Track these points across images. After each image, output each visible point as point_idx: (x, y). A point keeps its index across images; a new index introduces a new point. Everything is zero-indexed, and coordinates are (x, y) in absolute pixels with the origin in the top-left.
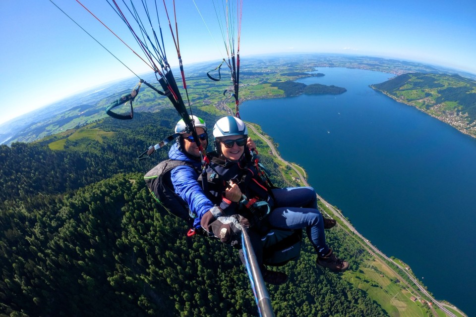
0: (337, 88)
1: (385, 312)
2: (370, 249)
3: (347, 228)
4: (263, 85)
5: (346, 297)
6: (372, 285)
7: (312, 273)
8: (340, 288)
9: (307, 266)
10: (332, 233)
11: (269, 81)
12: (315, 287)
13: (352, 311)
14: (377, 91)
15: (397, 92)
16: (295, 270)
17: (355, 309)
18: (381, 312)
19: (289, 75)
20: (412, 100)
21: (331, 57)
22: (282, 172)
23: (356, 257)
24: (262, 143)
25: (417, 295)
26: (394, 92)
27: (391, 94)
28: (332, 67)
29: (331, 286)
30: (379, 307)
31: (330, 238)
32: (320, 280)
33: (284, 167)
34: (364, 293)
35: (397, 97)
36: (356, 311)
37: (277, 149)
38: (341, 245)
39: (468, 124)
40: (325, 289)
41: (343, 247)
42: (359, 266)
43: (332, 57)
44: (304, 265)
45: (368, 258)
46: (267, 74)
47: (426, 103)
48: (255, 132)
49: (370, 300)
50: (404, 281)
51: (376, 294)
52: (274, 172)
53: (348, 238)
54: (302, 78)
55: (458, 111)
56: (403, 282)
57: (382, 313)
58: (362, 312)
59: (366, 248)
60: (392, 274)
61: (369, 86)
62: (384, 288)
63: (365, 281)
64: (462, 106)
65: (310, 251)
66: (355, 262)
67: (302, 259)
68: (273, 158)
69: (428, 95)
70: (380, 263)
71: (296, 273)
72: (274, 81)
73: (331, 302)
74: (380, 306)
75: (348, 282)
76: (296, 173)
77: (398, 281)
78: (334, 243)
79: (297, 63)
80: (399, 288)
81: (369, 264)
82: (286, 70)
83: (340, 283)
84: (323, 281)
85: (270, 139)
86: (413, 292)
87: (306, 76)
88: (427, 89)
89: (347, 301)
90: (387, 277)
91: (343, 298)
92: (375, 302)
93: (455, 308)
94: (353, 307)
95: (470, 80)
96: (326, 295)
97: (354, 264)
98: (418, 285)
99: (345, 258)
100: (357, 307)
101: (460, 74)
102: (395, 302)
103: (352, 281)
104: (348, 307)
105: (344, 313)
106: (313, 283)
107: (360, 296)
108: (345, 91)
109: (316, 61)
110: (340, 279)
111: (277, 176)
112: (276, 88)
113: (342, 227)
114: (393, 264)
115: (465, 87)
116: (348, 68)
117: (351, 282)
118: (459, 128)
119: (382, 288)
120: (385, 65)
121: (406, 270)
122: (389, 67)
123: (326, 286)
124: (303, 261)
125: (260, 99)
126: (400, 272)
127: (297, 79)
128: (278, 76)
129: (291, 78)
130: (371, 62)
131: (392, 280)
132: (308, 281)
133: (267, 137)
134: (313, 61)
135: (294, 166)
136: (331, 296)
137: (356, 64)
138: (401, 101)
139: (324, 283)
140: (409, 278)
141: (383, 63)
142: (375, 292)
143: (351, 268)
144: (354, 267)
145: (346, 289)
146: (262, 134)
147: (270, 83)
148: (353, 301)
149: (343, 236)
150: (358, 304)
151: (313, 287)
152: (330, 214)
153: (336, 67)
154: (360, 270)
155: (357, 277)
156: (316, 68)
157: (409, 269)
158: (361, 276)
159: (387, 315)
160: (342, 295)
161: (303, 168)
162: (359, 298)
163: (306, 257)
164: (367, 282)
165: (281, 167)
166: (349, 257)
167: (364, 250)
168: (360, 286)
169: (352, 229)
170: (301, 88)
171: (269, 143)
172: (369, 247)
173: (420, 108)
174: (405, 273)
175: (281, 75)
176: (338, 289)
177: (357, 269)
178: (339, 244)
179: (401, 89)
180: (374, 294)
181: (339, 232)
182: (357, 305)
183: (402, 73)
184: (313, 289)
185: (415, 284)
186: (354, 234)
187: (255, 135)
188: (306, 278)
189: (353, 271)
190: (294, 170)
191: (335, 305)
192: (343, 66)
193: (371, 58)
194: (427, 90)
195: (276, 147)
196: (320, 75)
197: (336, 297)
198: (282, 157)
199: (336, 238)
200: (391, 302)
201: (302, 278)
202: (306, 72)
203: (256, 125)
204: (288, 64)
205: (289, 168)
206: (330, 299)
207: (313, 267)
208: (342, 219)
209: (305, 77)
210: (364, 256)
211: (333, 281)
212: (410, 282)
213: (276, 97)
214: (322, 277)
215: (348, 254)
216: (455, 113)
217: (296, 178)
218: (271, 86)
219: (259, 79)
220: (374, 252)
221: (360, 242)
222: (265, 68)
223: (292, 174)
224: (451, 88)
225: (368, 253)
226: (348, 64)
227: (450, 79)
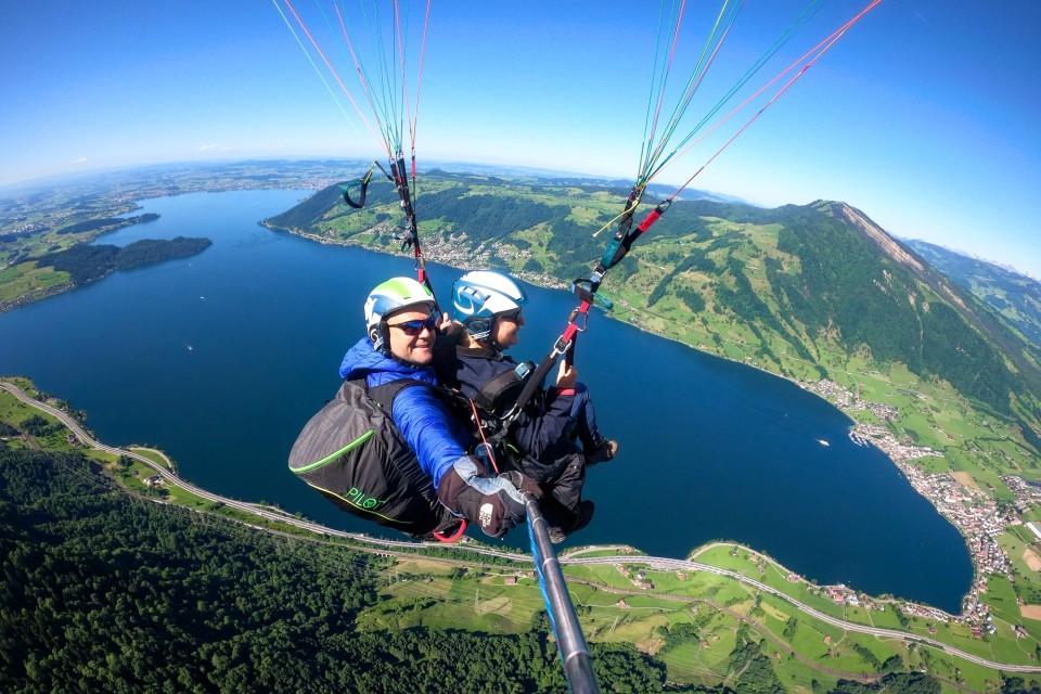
0: (190, 240)
1: (480, 634)
2: (376, 546)
3: (308, 533)
4: (20, 268)
5: (393, 660)
6: (423, 608)
7: (297, 663)
8: (369, 653)
9: (275, 656)
10: (285, 560)
11: (31, 255)
12: (323, 683)
13: (423, 675)
14: (277, 231)
15: (320, 225)
16: (257, 679)
17: (425, 668)
18: (473, 639)
19: (77, 229)
20: (351, 234)
21: (172, 171)
22: (115, 477)
23: (360, 579)
24: (45, 423)
25: (512, 572)
26: (314, 226)
27: (307, 230)
28: (174, 195)
29: (349, 661)
30: (464, 635)
31: (285, 572)
32: (321, 665)
33: (114, 464)
34: (420, 630)
35: (320, 235)
36: (430, 669)
37: (86, 426)
38: (317, 573)
39: (469, 252)
40: (342, 674)
41: (322, 575)
42: (376, 589)
43: (176, 171)
44: (268, 658)
45: (382, 565)
46: (27, 235)
47: (381, 233)
48: (22, 398)
49: (437, 634)
50: (475, 564)
51: (442, 616)
52: (98, 486)
53: (321, 551)
54: (108, 232)
55: (447, 234)
56: (473, 567)
57: (477, 639)
58: (442, 662)
59: (366, 550)
60: (445, 566)
61: (260, 224)
62: (447, 598)
63: (404, 609)
64: (453, 224)
65: (262, 623)
66: (364, 588)
67: (255, 648)
68: (82, 451)
69: (382, 218)
70: (410, 561)
71: (265, 684)
72: (44, 251)
73: (373, 689)
74: (464, 631)
75: (375, 633)
76: (148, 466)
77: (462, 571)
78: (299, 578)
79: (94, 198)
80: (473, 581)
81: (390, 575)
82: (71, 217)
83: (362, 645)
84: (328, 661)
85: (60, 406)
86: (502, 572)
87: (118, 225)
88: (378, 208)
89: (401, 665)
90: (439, 576)
91: (390, 666)
92: (449, 632)
93: (593, 548)
94: (419, 668)
95: (463, 175)
96: (354, 682)
97: (363, 594)
98: (502, 555)
99: (339, 594)
100: (427, 662)
101: (443, 169)
102: (484, 608)
103: (381, 623)
104: (412, 674)
105: (413, 688)
106: (312, 679)
107: (414, 640)
108: (208, 243)
109: (137, 186)
110: (357, 635)
111: (109, 491)
112: (49, 270)
113: (297, 537)
114: (434, 549)
115: (455, 189)
116: (211, 191)
117: (381, 629)
118: (454, 263)
119: (443, 601)
120: (291, 174)
121: (463, 545)
122: (299, 177)
123: (341, 668)
124: (261, 650)
125: (16, 307)
126: (456, 554)
127: (98, 236)
128: (52, 238)
129: (83, 237)
130: (261, 172)
131: (451, 577)
132: (300, 682)
133: (52, 402)
134: (131, 187)
135: (136, 452)
136: (364, 679)
137: (226, 182)
138: (329, 241)
139: (331, 664)
140: (478, 554)
141: (287, 171)
142: (438, 614)
143: (363, 603)
144: (367, 597)
145: (381, 647)
146: (40, 400)
147: (34, 259)
148: (411, 657)
149: (309, 554)
150: (423, 655)
151: (318, 686)
152: (259, 524)
153: (183, 192)
154: (382, 596)
155: (386, 612)
156: (139, 204)
157: (468, 540)
158: (391, 604)
159: (489, 637)
160: (383, 662)
161: (158, 449)
162: (416, 645)
163: (261, 640)
164: (410, 607)
165: (109, 467)
166: (343, 585)
167: (366, 557)
168: (403, 625)
169: (321, 530)
170: (108, 258)
171: (62, 417)
172: (371, 544)
173: (370, 245)
174: (466, 551)
175: (60, 232)
176: (366, 656)
177: (374, 598)
178: (311, 573)
179: (326, 216)
180: (436, 620)
181: (296, 549)
182: (425, 659)
183: (326, 185)
184: (321, 690)
185: (496, 557)
186: (328, 537)
187: (23, 406)
188: (291, 680)
189: (370, 606)
190: (141, 462)
191: (385, 688)
192: (201, 190)
193: (259, 164)
194: (380, 209)
195: (81, 423)
196: (150, 218)
197: (374, 673)
198: (103, 442)
199: (298, 566)
200: (478, 612)
201: (283, 685)
202: (116, 215)
203: (21, 379)
204: (73, 201)
205: (127, 462)
206: (367, 685)
207: (290, 649)
208: (289, 521)
209: (116, 229)
210: (372, 566)
211: (347, 649)
212: (486, 559)
213: (54, 294)
214: (320, 657)
215: (340, 582)
216: (442, 240)
217: (153, 479)
218: (39, 266)
219: (7, 254)
220: (387, 549)
221: (348, 546)
222: (20, 220)
223: (140, 471)
224: (427, 196)
225: (375, 555)
226: (210, 184)
227: (424, 180)
